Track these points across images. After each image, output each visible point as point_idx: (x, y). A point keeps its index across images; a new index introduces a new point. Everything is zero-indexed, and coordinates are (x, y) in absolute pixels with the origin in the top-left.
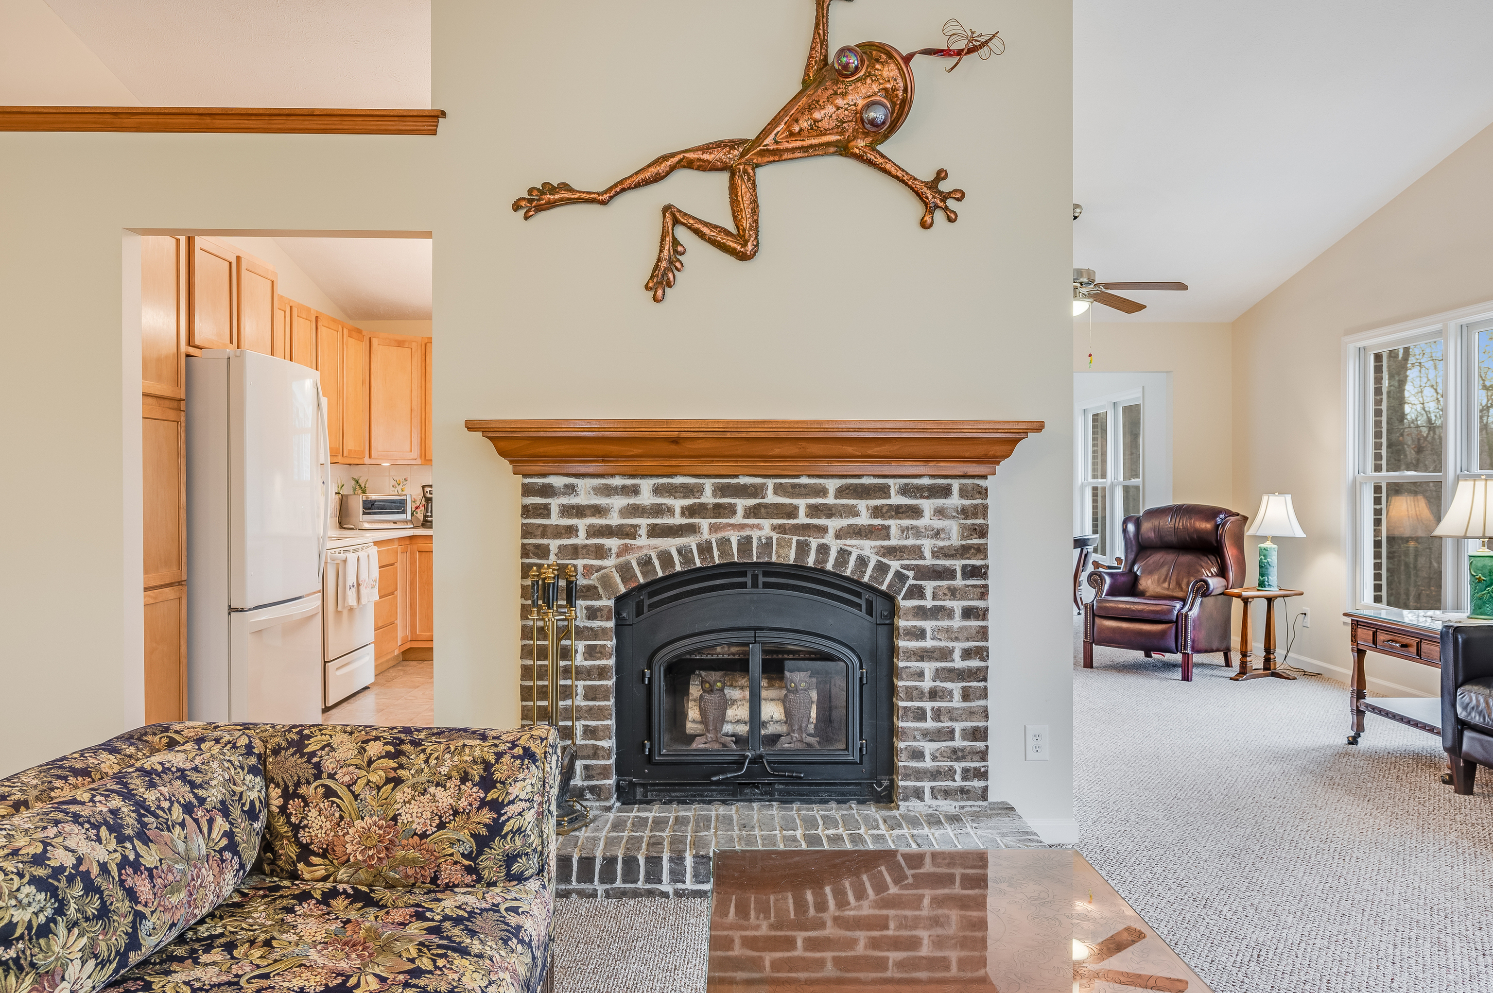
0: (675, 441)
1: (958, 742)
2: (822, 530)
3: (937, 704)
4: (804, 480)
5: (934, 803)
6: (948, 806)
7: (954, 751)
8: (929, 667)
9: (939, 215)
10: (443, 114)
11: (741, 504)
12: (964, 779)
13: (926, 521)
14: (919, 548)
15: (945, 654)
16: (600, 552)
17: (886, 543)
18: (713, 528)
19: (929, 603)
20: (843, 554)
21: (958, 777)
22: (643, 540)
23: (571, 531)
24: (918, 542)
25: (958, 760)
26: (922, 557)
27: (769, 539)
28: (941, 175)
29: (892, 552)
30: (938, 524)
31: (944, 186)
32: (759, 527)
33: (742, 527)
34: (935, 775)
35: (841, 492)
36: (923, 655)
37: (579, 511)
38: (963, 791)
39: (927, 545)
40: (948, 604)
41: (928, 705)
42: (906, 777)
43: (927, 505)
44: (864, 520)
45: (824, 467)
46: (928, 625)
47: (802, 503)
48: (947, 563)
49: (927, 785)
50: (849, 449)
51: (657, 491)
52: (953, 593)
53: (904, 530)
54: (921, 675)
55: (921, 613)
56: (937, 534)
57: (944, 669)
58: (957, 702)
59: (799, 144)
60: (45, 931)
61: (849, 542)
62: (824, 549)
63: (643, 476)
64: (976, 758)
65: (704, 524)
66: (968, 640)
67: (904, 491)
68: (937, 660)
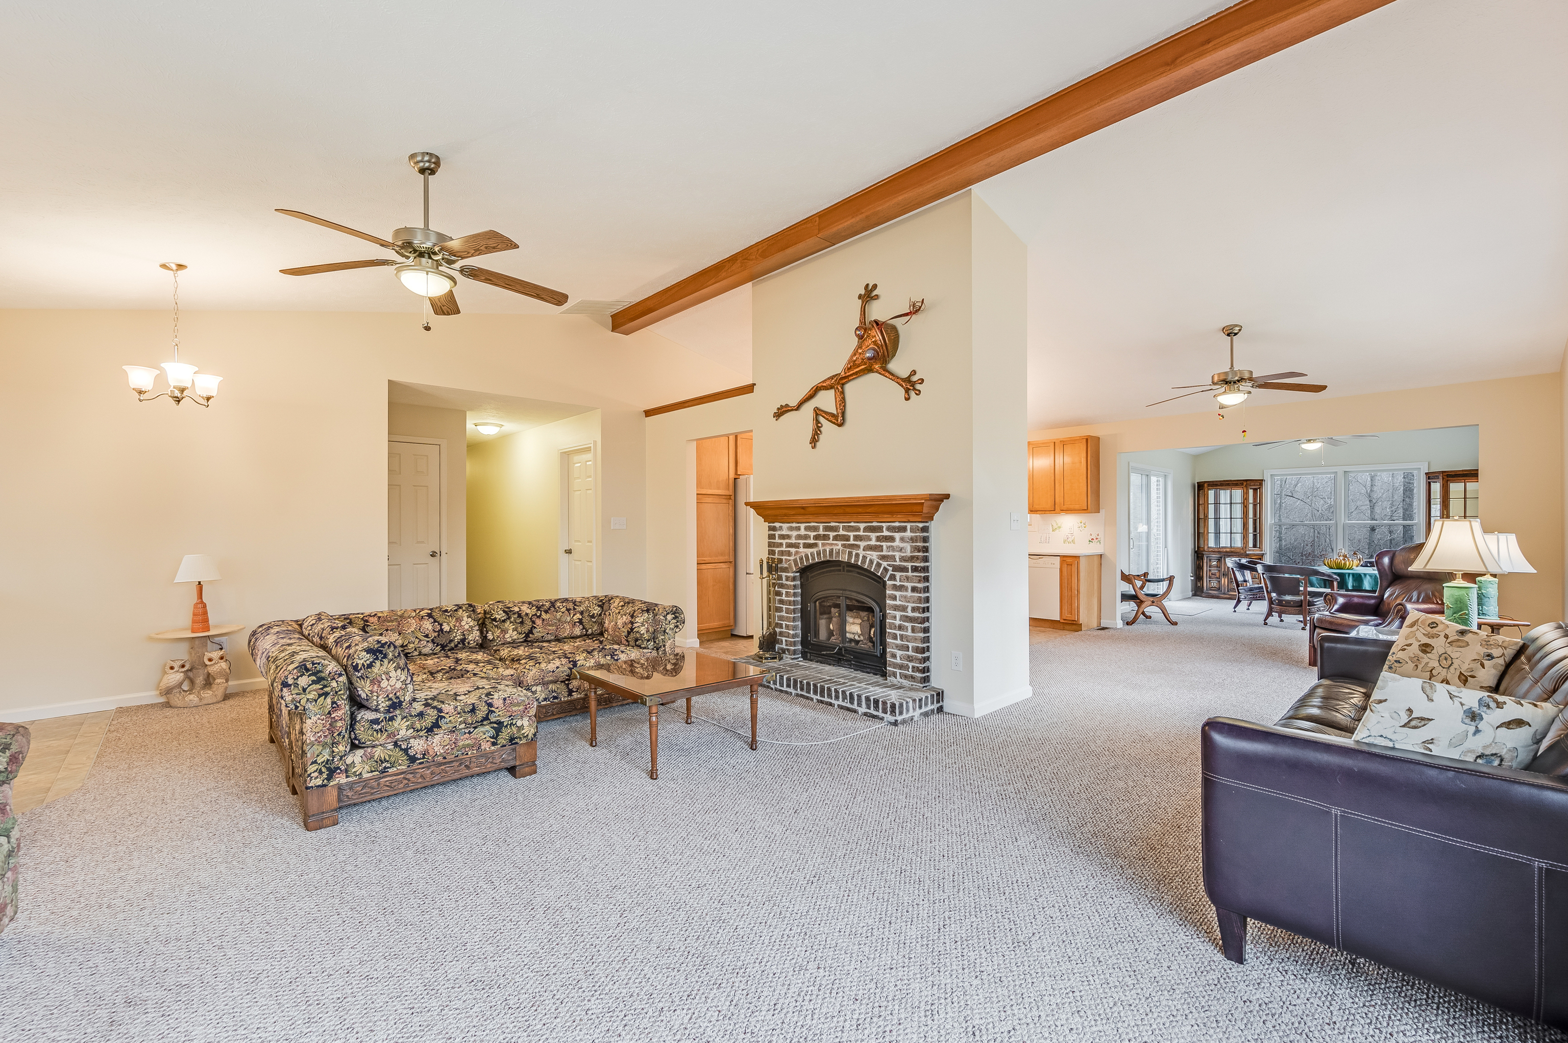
0: (803, 508)
1: (910, 653)
2: (858, 547)
3: (902, 633)
4: (852, 524)
5: (901, 680)
6: (905, 682)
7: (909, 657)
8: (898, 614)
9: (912, 394)
10: (755, 384)
11: (832, 534)
12: (913, 671)
13: (897, 543)
14: (894, 556)
15: (904, 609)
16: (789, 554)
17: (881, 553)
18: (823, 545)
19: (898, 583)
20: (864, 557)
21: (910, 670)
22: (801, 550)
23: (781, 545)
24: (894, 554)
25: (910, 661)
26: (895, 561)
27: (839, 550)
28: (914, 373)
29: (884, 558)
30: (902, 545)
31: (914, 379)
32: (837, 545)
33: (832, 544)
34: (901, 667)
35: (865, 530)
36: (896, 608)
37: (782, 537)
38: (912, 677)
39: (897, 555)
40: (905, 584)
41: (898, 633)
42: (890, 666)
43: (897, 536)
44: (873, 542)
45: (860, 517)
46: (898, 594)
47: (851, 534)
48: (905, 564)
49: (898, 671)
50: (860, 510)
51: (806, 529)
52: (908, 579)
53: (888, 547)
54: (895, 617)
55: (895, 587)
56: (901, 550)
57: (904, 616)
58: (909, 633)
59: (852, 372)
60: (504, 621)
61: (868, 552)
62: (857, 555)
63: (801, 523)
64: (917, 662)
65: (820, 542)
66: (913, 602)
67: (888, 529)
68: (901, 611)
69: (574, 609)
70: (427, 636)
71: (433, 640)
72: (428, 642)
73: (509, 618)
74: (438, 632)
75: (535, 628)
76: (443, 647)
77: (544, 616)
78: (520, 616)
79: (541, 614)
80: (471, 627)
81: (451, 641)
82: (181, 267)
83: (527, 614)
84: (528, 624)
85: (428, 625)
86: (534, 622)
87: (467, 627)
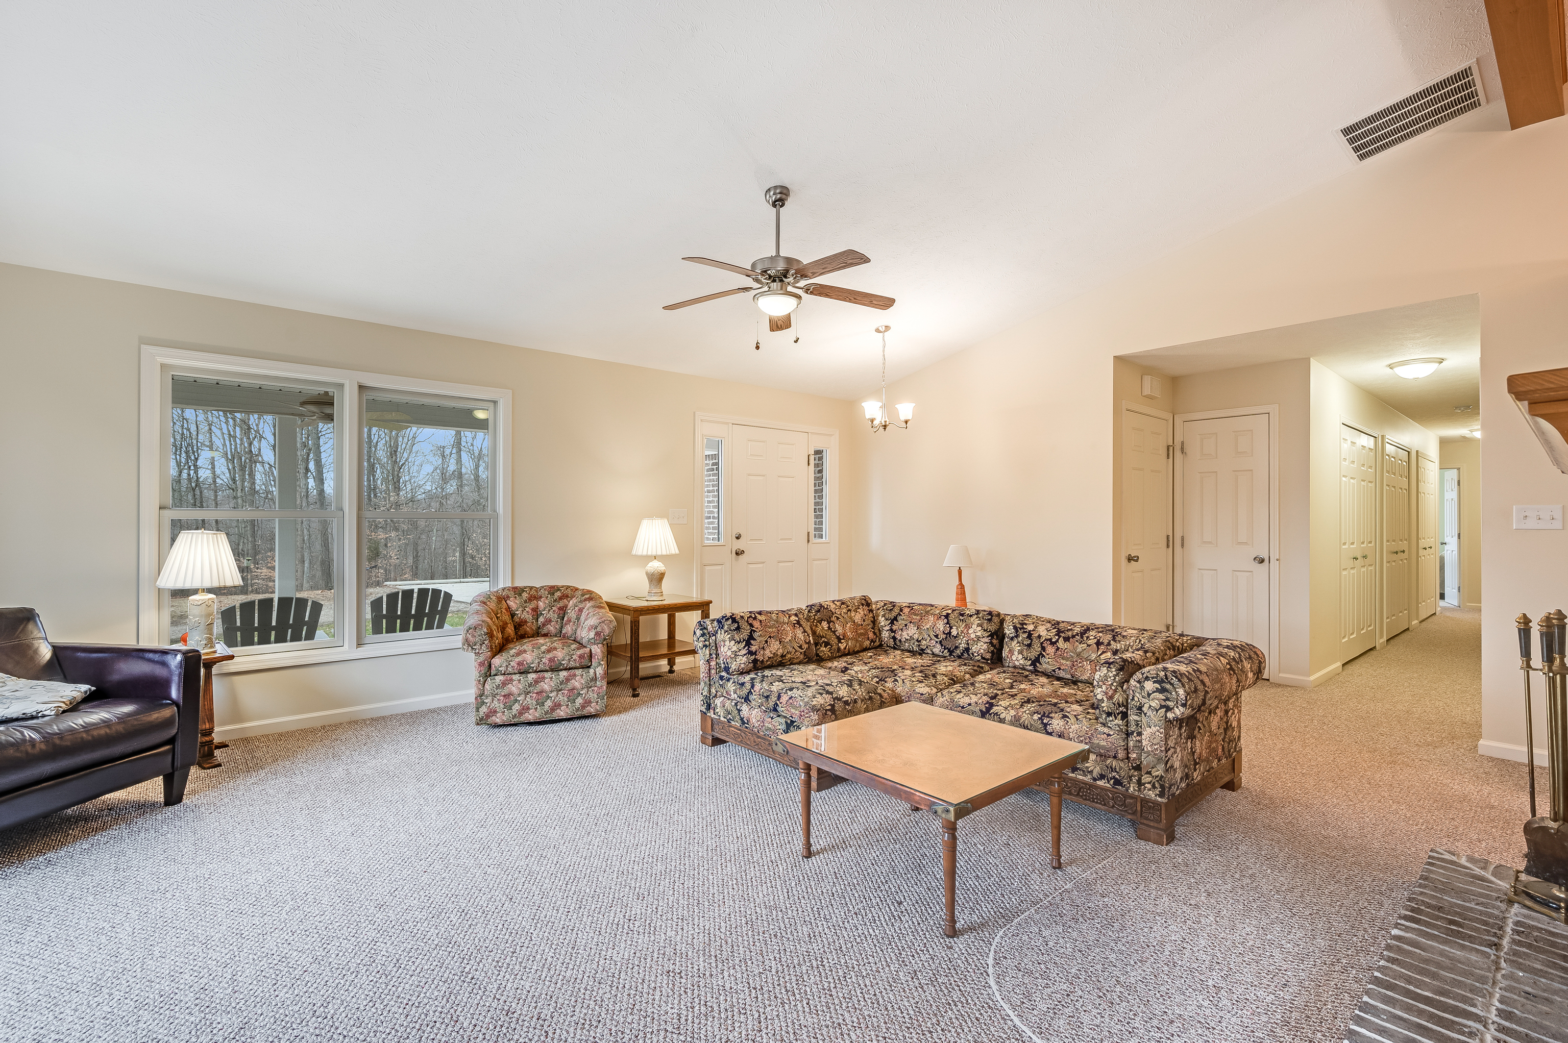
69: (1109, 644)
70: (936, 636)
71: (941, 642)
72: (937, 642)
73: (1017, 636)
74: (947, 634)
75: (1043, 656)
76: (951, 652)
77: (1061, 644)
78: (1030, 636)
79: (1057, 641)
80: (978, 638)
81: (957, 647)
82: (887, 328)
83: (1039, 637)
84: (1037, 648)
85: (941, 626)
86: (1043, 649)
87: (973, 636)
